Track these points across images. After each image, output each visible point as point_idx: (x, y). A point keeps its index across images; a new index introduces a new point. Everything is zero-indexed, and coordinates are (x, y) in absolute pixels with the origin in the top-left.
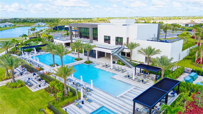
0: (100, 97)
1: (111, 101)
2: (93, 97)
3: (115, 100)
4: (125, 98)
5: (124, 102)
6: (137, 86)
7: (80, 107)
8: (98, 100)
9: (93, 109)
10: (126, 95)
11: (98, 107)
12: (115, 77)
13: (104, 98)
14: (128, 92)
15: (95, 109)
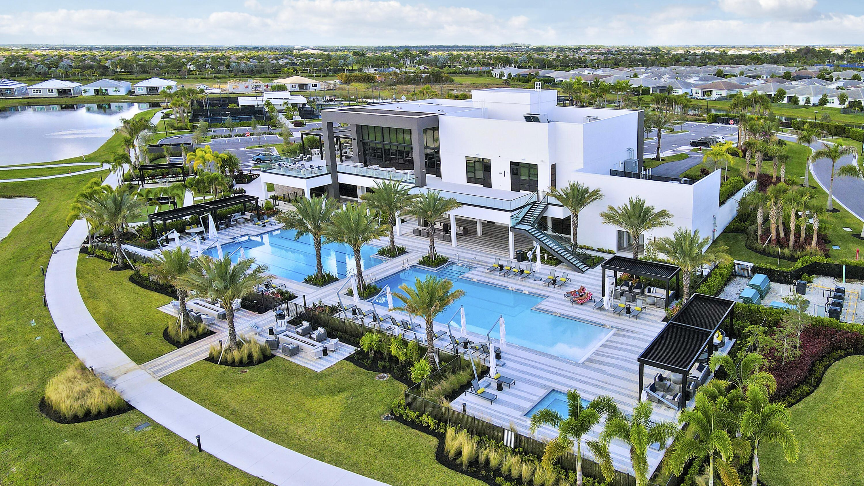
0: (533, 367)
1: (569, 374)
2: (513, 369)
3: (579, 370)
4: (600, 363)
5: (603, 372)
6: (621, 326)
7: (493, 400)
8: (531, 375)
9: (530, 401)
10: (599, 355)
11: (542, 392)
12: (544, 305)
13: (544, 370)
14: (603, 346)
15: (537, 399)
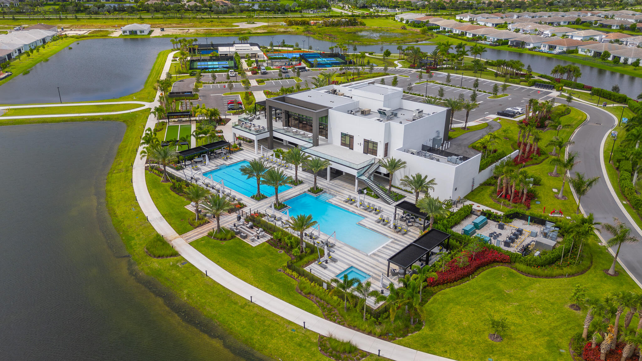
0: (347, 254)
1: (362, 260)
2: (337, 254)
3: (366, 258)
4: (379, 256)
5: (378, 261)
6: (396, 238)
7: (325, 268)
8: (344, 258)
9: (340, 270)
10: (381, 252)
11: (346, 267)
12: (364, 222)
13: (351, 257)
14: (383, 247)
15: (343, 270)
